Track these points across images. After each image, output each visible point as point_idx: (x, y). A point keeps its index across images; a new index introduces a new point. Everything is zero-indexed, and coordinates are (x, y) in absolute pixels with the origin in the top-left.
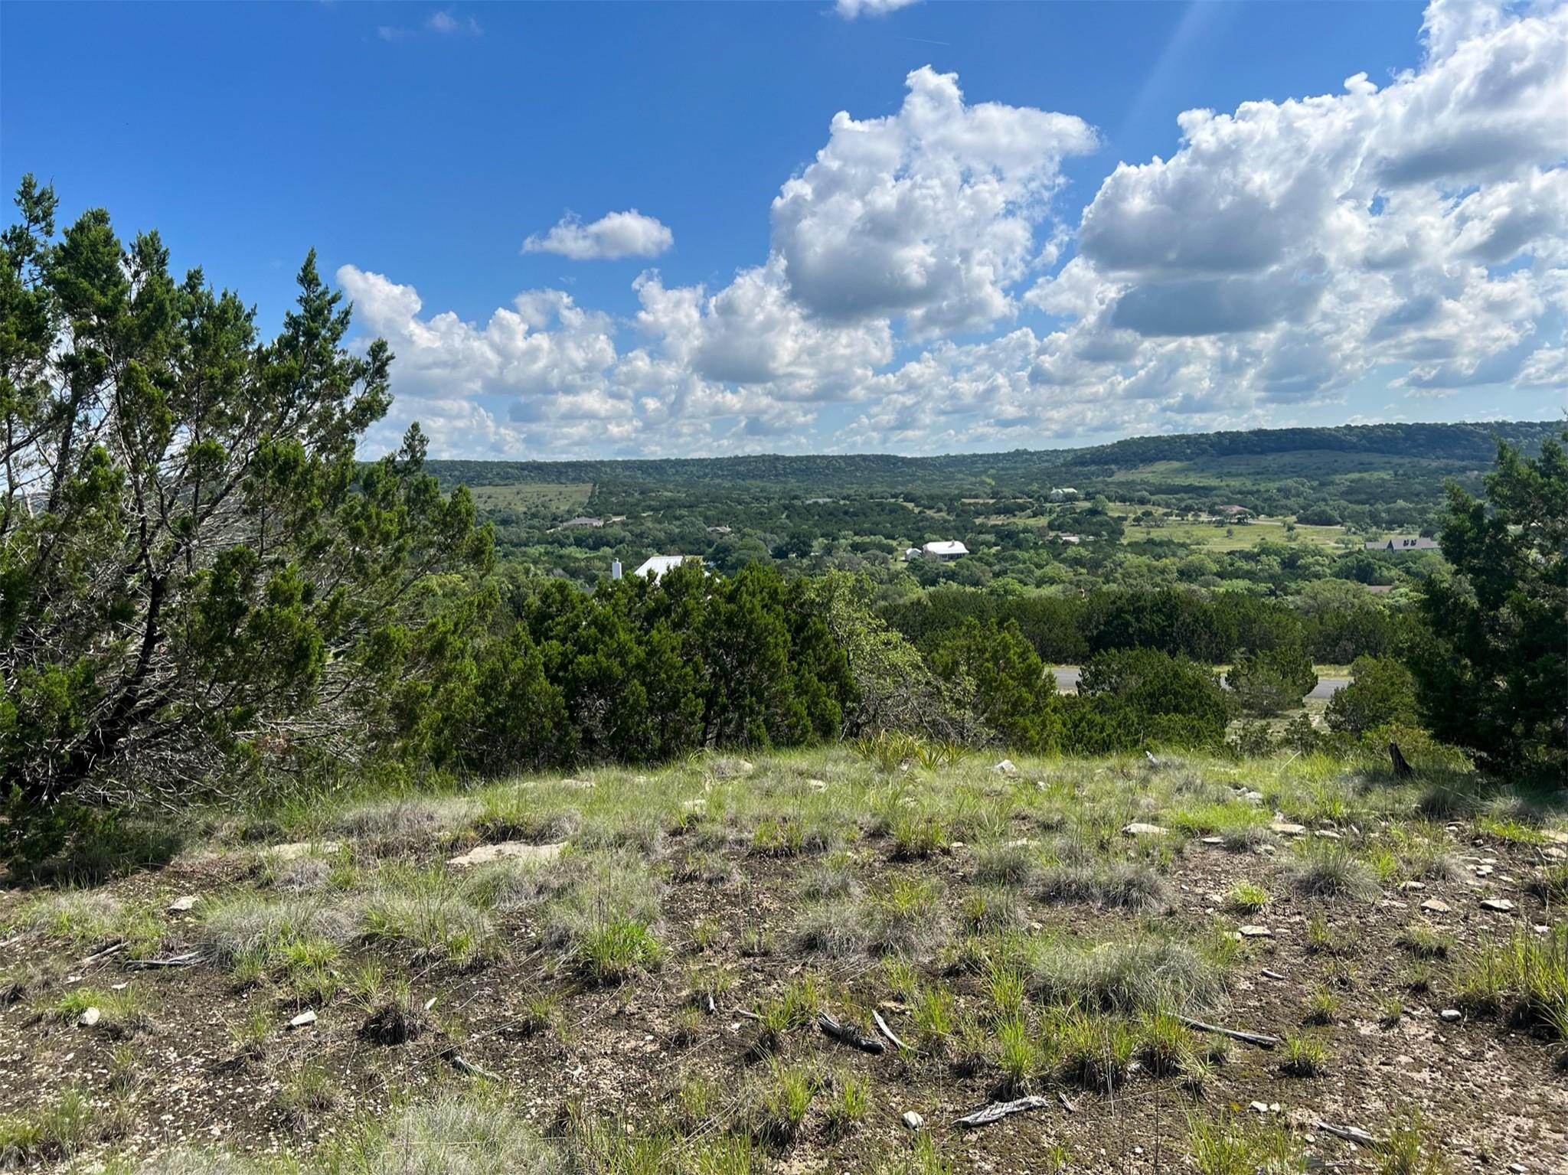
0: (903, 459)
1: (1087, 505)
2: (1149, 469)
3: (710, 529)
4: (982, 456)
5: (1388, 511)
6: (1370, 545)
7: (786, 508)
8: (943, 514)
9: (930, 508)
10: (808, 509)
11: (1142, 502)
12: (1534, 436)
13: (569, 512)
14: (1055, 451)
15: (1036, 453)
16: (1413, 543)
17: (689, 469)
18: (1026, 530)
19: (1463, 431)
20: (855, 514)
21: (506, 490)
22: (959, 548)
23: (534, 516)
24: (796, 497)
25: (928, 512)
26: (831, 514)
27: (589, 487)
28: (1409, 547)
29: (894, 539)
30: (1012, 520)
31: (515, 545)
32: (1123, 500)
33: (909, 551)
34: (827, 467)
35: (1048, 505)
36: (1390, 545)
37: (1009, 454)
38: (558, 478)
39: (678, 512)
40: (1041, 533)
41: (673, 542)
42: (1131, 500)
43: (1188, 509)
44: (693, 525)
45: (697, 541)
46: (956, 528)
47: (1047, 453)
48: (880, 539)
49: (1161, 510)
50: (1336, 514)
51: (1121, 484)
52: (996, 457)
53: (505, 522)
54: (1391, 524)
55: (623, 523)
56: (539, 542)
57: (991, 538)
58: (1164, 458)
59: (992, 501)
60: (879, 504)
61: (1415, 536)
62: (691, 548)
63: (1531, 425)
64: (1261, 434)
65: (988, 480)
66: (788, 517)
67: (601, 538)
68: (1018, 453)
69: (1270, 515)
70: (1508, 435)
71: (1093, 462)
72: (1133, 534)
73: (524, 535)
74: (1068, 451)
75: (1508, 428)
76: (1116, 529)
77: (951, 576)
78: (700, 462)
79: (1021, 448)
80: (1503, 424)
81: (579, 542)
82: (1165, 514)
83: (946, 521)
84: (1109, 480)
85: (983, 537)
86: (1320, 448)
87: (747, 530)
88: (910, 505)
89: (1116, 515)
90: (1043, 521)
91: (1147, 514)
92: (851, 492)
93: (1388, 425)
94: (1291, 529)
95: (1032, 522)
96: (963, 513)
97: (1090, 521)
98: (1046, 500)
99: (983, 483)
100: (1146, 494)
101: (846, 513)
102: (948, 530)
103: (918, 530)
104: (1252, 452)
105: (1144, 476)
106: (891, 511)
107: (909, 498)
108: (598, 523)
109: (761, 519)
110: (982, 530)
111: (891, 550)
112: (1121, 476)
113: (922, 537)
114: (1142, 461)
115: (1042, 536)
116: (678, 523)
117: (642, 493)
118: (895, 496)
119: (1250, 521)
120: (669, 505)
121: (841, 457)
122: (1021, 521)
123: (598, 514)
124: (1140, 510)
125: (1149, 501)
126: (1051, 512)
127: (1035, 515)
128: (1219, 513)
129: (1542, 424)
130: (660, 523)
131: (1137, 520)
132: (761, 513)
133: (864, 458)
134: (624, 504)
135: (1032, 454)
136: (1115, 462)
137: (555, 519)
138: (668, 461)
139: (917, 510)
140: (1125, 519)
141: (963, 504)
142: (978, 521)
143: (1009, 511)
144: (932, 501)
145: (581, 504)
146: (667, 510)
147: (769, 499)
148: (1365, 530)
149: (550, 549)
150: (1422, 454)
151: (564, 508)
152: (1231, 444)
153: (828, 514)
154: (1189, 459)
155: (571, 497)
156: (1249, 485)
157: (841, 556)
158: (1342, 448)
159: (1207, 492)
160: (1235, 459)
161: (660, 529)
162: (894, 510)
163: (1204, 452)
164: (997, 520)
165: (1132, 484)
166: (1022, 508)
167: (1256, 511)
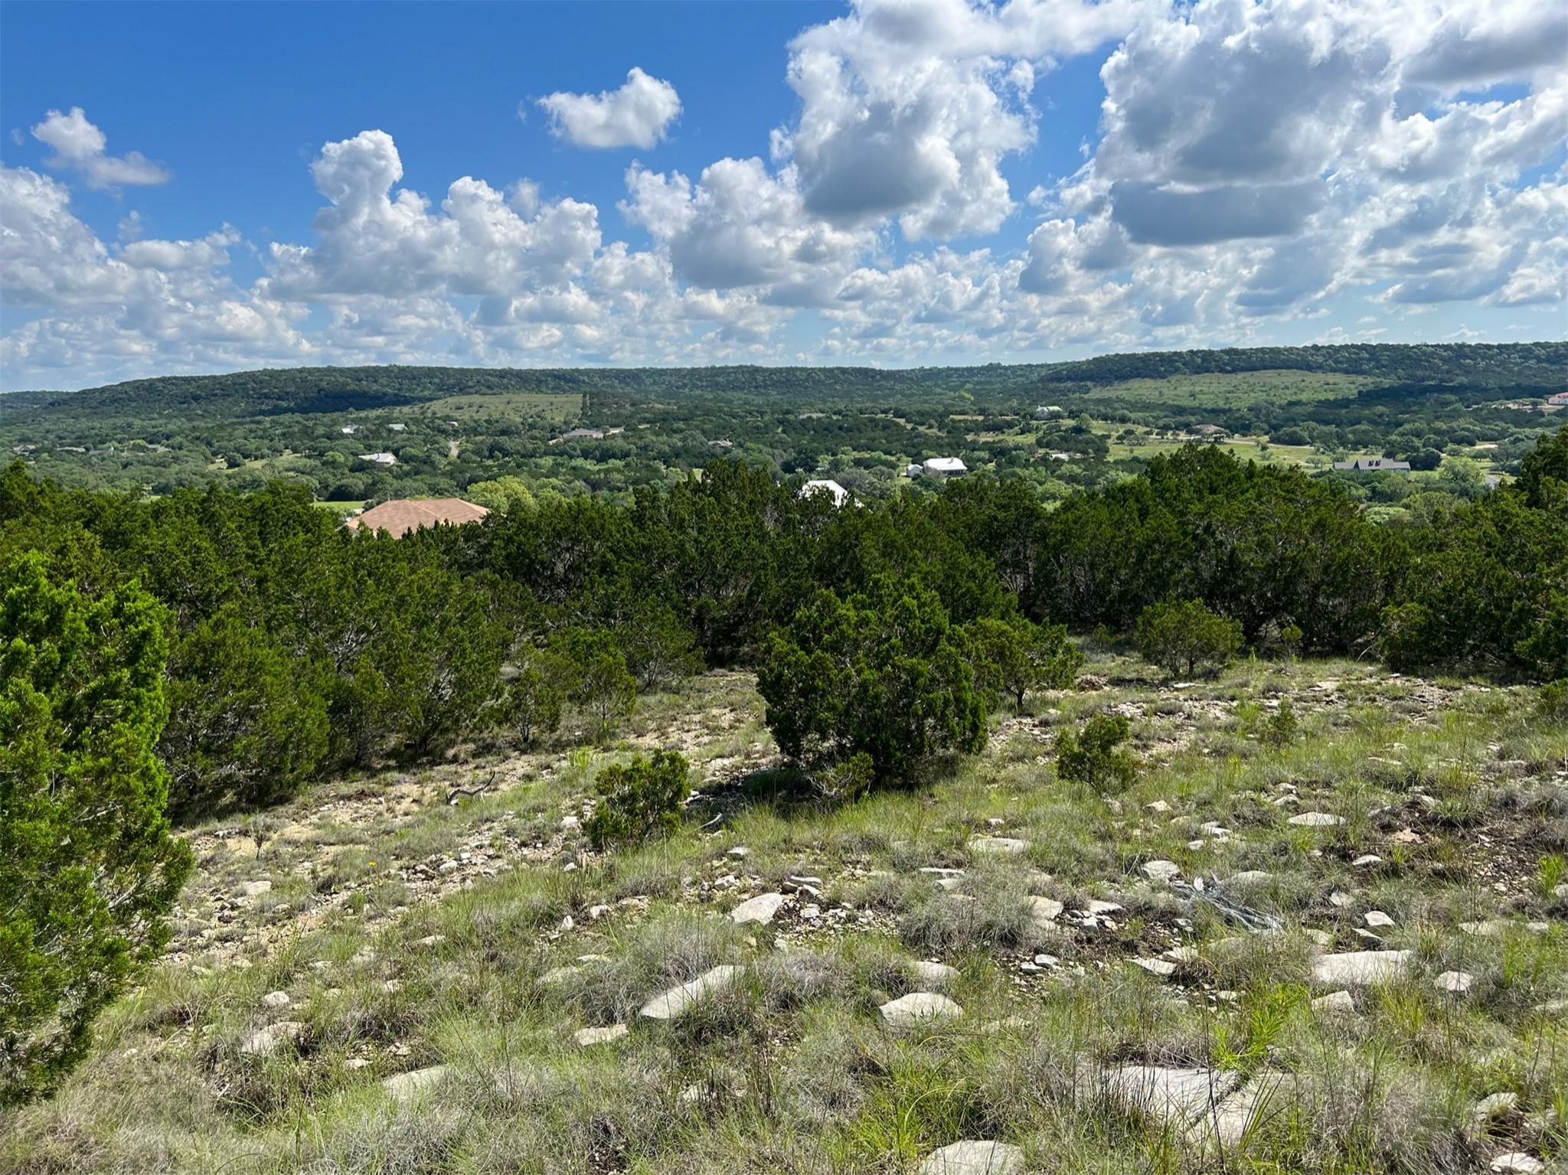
0: (881, 372)
1: (1071, 423)
2: (1124, 386)
3: (711, 443)
4: (957, 369)
5: (1354, 432)
6: (1338, 465)
7: (781, 422)
8: (935, 430)
9: (922, 424)
10: (803, 423)
11: (1123, 420)
12: (1491, 358)
13: (565, 423)
14: (1029, 366)
15: (1010, 367)
16: (1377, 464)
17: (668, 378)
18: (1017, 448)
19: (1424, 353)
20: (850, 430)
21: (495, 400)
22: (957, 464)
23: (532, 427)
24: (788, 412)
25: (921, 429)
26: (826, 429)
27: (576, 398)
28: (1374, 467)
29: (891, 454)
30: (1001, 437)
31: (523, 456)
32: (1105, 418)
33: (911, 467)
34: (807, 380)
35: (1034, 422)
36: (1357, 466)
37: (983, 368)
38: (538, 387)
39: (675, 426)
40: (1031, 450)
41: (677, 456)
42: (1113, 419)
43: (1166, 428)
44: (694, 439)
45: (701, 455)
46: (949, 445)
47: (1021, 367)
48: (878, 454)
49: (1140, 430)
50: (1306, 434)
51: (1099, 401)
52: (970, 370)
53: (504, 432)
54: (1355, 446)
55: (624, 437)
56: (546, 454)
57: (985, 455)
58: (1139, 375)
59: (981, 418)
60: (872, 420)
61: (1378, 457)
62: (696, 461)
63: (1489, 347)
64: (1231, 352)
65: (967, 395)
66: (784, 431)
67: (607, 450)
68: (991, 367)
69: (1244, 435)
70: (1467, 357)
71: (1069, 378)
72: (1117, 452)
73: (530, 447)
74: (1042, 366)
75: (1467, 350)
76: (1100, 447)
78: (677, 372)
79: (995, 362)
80: (1462, 346)
81: (586, 454)
82: (1148, 433)
83: (939, 438)
84: (1086, 396)
85: (977, 454)
86: (1289, 367)
87: (748, 444)
88: (902, 421)
89: (1100, 433)
90: (1030, 439)
91: (1129, 432)
92: (842, 407)
93: (1353, 346)
94: (1264, 448)
95: (1020, 439)
96: (954, 429)
97: (1075, 439)
98: (1033, 417)
99: (962, 398)
100: (1126, 412)
101: (840, 428)
102: (941, 446)
103: (913, 446)
104: (1222, 371)
105: (1119, 393)
106: (885, 428)
107: (898, 414)
108: (598, 435)
109: (757, 433)
110: (974, 447)
112: (1096, 393)
113: (919, 453)
114: (1117, 378)
115: (1032, 453)
116: (678, 436)
117: (633, 405)
118: (885, 412)
119: (1226, 440)
120: (665, 418)
121: (820, 369)
122: (1011, 439)
123: (596, 426)
124: (1121, 429)
125: (1129, 420)
126: (1037, 429)
127: (1022, 433)
128: (1197, 432)
129: (1499, 347)
130: (658, 435)
131: (1120, 438)
132: (758, 428)
133: (843, 371)
134: (618, 416)
135: (1006, 368)
136: (1091, 378)
137: (553, 430)
138: (644, 370)
139: (909, 426)
140: (1108, 437)
141: (953, 421)
142: (970, 437)
143: (997, 428)
144: (923, 417)
145: (575, 415)
146: (663, 422)
147: (762, 414)
148: (1333, 450)
149: (560, 460)
150: (1384, 375)
151: (559, 419)
152: (1203, 363)
153: (824, 430)
154: (1162, 377)
155: (563, 407)
156: (1221, 404)
157: (850, 472)
158: (1310, 368)
159: (1180, 411)
160: (1206, 377)
161: (663, 442)
162: (887, 426)
163: (1177, 370)
164: (985, 437)
165: (1110, 401)
166: (1010, 425)
167: (1231, 430)
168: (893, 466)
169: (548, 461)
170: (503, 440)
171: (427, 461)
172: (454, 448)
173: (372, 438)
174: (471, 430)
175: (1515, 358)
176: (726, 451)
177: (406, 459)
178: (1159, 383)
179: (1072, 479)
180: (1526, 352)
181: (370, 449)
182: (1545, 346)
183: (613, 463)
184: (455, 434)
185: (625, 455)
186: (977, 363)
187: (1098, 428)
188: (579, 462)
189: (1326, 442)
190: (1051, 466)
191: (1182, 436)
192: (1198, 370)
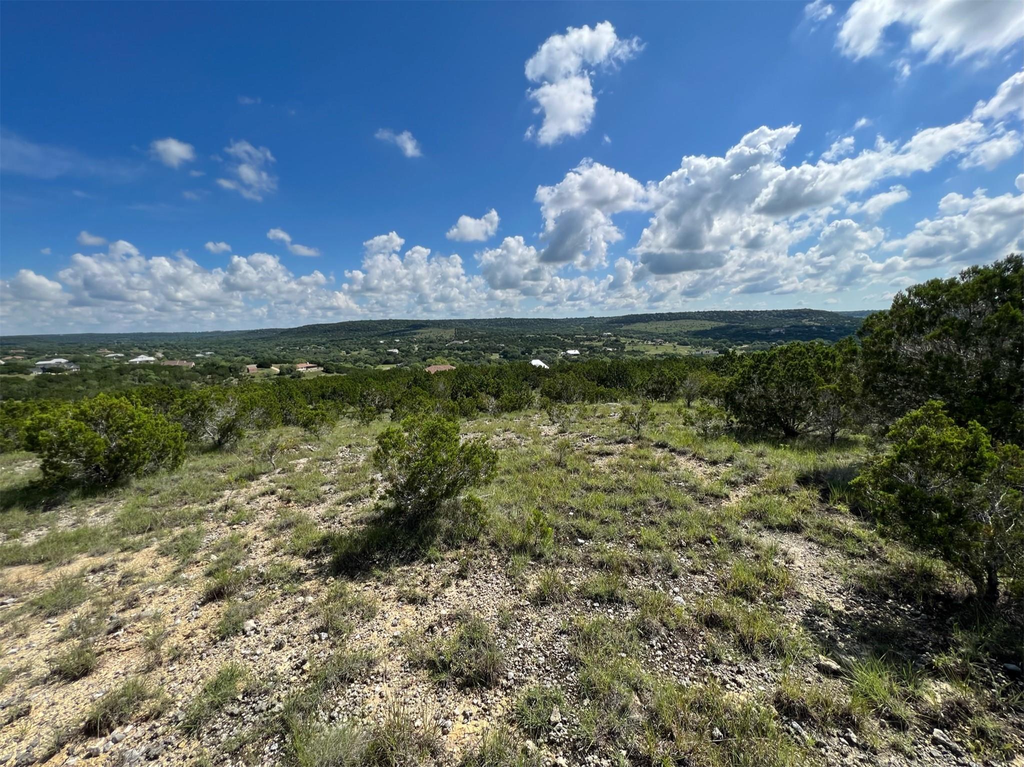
0: (553, 320)
1: (614, 338)
2: (633, 326)
3: (497, 345)
4: (579, 319)
6: (697, 352)
7: (520, 338)
8: (571, 341)
10: (527, 338)
11: (631, 337)
13: (450, 339)
14: (603, 318)
16: (709, 352)
17: (481, 322)
18: (596, 347)
19: (735, 314)
20: (543, 341)
21: (429, 331)
22: (577, 352)
23: (440, 340)
24: (522, 335)
25: (566, 340)
27: (453, 330)
28: (707, 353)
29: (556, 349)
30: (591, 343)
31: (438, 349)
32: (625, 337)
33: (562, 353)
34: (529, 323)
35: (602, 338)
36: (702, 353)
37: (588, 318)
38: (439, 326)
39: (486, 339)
40: (601, 347)
41: (487, 349)
42: (627, 337)
43: (644, 340)
44: (492, 344)
45: (495, 349)
46: (575, 346)
47: (601, 318)
48: (552, 349)
49: (636, 340)
50: (688, 342)
51: (624, 331)
52: (583, 319)
53: (431, 342)
55: (470, 343)
56: (445, 349)
57: (586, 349)
58: (639, 322)
59: (585, 337)
60: (550, 337)
61: (710, 350)
62: (494, 351)
63: (757, 312)
64: (670, 314)
65: (582, 328)
66: (521, 341)
67: (465, 348)
68: (591, 318)
69: (669, 342)
70: (750, 315)
71: (615, 323)
72: (628, 348)
73: (439, 346)
75: (750, 313)
76: (623, 347)
77: (576, 361)
78: (484, 320)
79: (592, 316)
81: (458, 349)
82: (638, 342)
83: (571, 343)
84: (620, 329)
85: (584, 349)
86: (689, 319)
87: (510, 345)
88: (560, 338)
89: (623, 342)
90: (601, 343)
91: (632, 341)
92: (540, 333)
93: (711, 311)
94: (675, 347)
95: (598, 344)
96: (576, 340)
98: (602, 336)
99: (580, 329)
100: (632, 334)
101: (540, 340)
102: (572, 346)
103: (563, 346)
104: (667, 320)
105: (631, 328)
107: (559, 335)
108: (461, 343)
110: (583, 346)
112: (625, 328)
113: (565, 349)
114: (632, 323)
115: (601, 349)
116: (488, 343)
117: (471, 332)
118: (554, 334)
119: (663, 344)
121: (532, 319)
122: (595, 343)
123: (459, 340)
124: (630, 340)
125: (633, 337)
126: (603, 340)
127: (598, 342)
128: (654, 341)
130: (481, 343)
131: (629, 343)
132: (513, 340)
133: (540, 319)
134: (468, 336)
135: (596, 318)
136: (622, 323)
137: (447, 341)
138: (473, 320)
139: (562, 340)
140: (626, 343)
141: (576, 337)
142: (581, 343)
143: (591, 340)
144: (566, 336)
145: (452, 336)
146: (482, 338)
147: (513, 335)
149: (450, 351)
150: (721, 322)
151: (448, 337)
152: (660, 317)
153: (534, 340)
154: (647, 322)
155: (449, 334)
156: (665, 332)
157: (542, 354)
158: (696, 319)
159: (652, 334)
160: (661, 322)
161: (482, 345)
162: (555, 339)
163: (651, 320)
164: (587, 343)
165: (628, 331)
166: (595, 339)
167: (666, 341)
168: (556, 353)
169: (446, 352)
170: (432, 344)
171: (409, 352)
172: (416, 347)
173: (390, 345)
174: (421, 342)
175: (766, 315)
176: (503, 348)
177: (403, 351)
178: (646, 324)
179: (612, 357)
180: (769, 313)
181: (390, 348)
182: (777, 311)
183: (467, 352)
184: (416, 343)
185: (470, 349)
186: (586, 317)
187: (623, 340)
188: (456, 352)
189: (695, 345)
190: (606, 353)
191: (650, 343)
192: (659, 320)
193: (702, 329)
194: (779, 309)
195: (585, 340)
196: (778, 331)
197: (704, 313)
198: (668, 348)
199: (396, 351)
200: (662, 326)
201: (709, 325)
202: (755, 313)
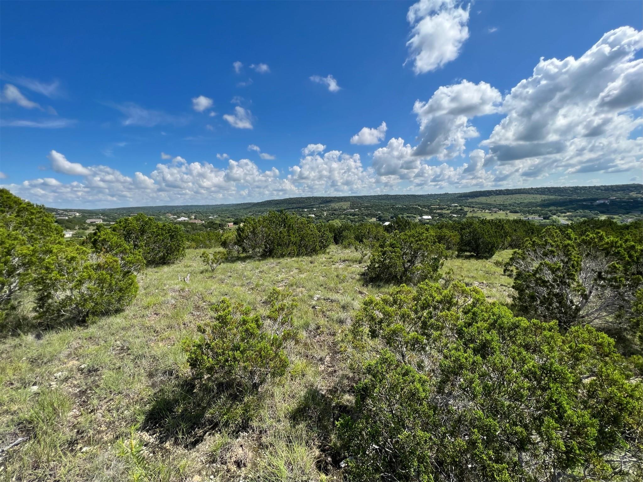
1: (460, 208)
2: (477, 199)
3: (375, 212)
7: (392, 208)
10: (397, 208)
11: (473, 207)
12: (586, 190)
13: (347, 208)
16: (534, 218)
18: (445, 214)
19: (565, 189)
20: (407, 209)
21: (335, 203)
22: (430, 217)
23: (341, 209)
24: (394, 205)
25: (423, 209)
26: (401, 209)
29: (416, 215)
30: (442, 211)
31: (338, 215)
32: (468, 207)
33: (419, 218)
34: (401, 198)
36: (529, 218)
37: (444, 194)
39: (369, 209)
40: (448, 214)
41: (369, 215)
42: (470, 207)
43: (483, 209)
44: (372, 211)
45: (374, 215)
46: (429, 213)
48: (413, 215)
49: (477, 209)
51: (468, 203)
52: (440, 195)
53: (335, 210)
55: (358, 211)
56: (343, 215)
57: (437, 215)
58: (481, 196)
59: (438, 207)
60: (412, 207)
61: (536, 216)
63: (586, 187)
64: (507, 190)
65: (438, 201)
66: (392, 210)
67: (355, 214)
68: (446, 194)
69: (503, 211)
70: (578, 190)
71: (464, 197)
72: (469, 215)
73: (340, 213)
75: (579, 188)
76: (465, 214)
77: (428, 223)
80: (577, 187)
81: (351, 215)
83: (427, 211)
85: (435, 215)
86: (523, 193)
89: (466, 210)
90: (449, 211)
92: (406, 204)
94: (507, 214)
95: (447, 212)
96: (431, 210)
97: (459, 212)
98: (451, 207)
100: (474, 205)
101: (405, 209)
102: (427, 213)
103: (421, 213)
104: (504, 195)
105: (475, 201)
107: (419, 206)
108: (353, 211)
109: (387, 210)
110: (435, 213)
111: (415, 217)
112: (468, 201)
113: (422, 215)
114: (475, 197)
116: (369, 211)
117: (361, 204)
118: (416, 205)
119: (498, 212)
120: (367, 207)
122: (444, 211)
123: (353, 209)
124: (472, 209)
126: (451, 209)
127: (447, 210)
128: (491, 210)
129: (589, 187)
131: (471, 211)
133: (408, 195)
134: (357, 207)
135: (449, 194)
136: (468, 197)
137: (344, 210)
138: (364, 196)
139: (421, 209)
140: (468, 211)
141: (431, 207)
142: (434, 211)
143: (442, 209)
144: (424, 206)
145: (349, 207)
147: (388, 206)
149: (345, 216)
150: (551, 195)
151: (345, 207)
154: (488, 196)
155: (347, 205)
156: (502, 203)
158: (529, 194)
159: (490, 205)
160: (500, 196)
161: (366, 212)
162: (416, 208)
163: (492, 195)
164: (439, 211)
165: (472, 203)
166: (445, 208)
167: (500, 210)
170: (335, 212)
171: (320, 216)
172: (325, 213)
173: (311, 211)
174: (329, 210)
175: (594, 190)
176: (379, 214)
177: (317, 216)
178: (487, 198)
180: (597, 188)
181: (310, 214)
182: (605, 186)
183: (356, 217)
184: (325, 211)
185: (358, 215)
188: (349, 216)
189: (524, 213)
190: (451, 218)
191: (487, 211)
192: (498, 194)
193: (533, 201)
194: (607, 185)
195: (437, 209)
196: (602, 202)
197: (537, 190)
198: (501, 215)
199: (313, 216)
200: (499, 199)
201: (539, 198)
202: (584, 188)
